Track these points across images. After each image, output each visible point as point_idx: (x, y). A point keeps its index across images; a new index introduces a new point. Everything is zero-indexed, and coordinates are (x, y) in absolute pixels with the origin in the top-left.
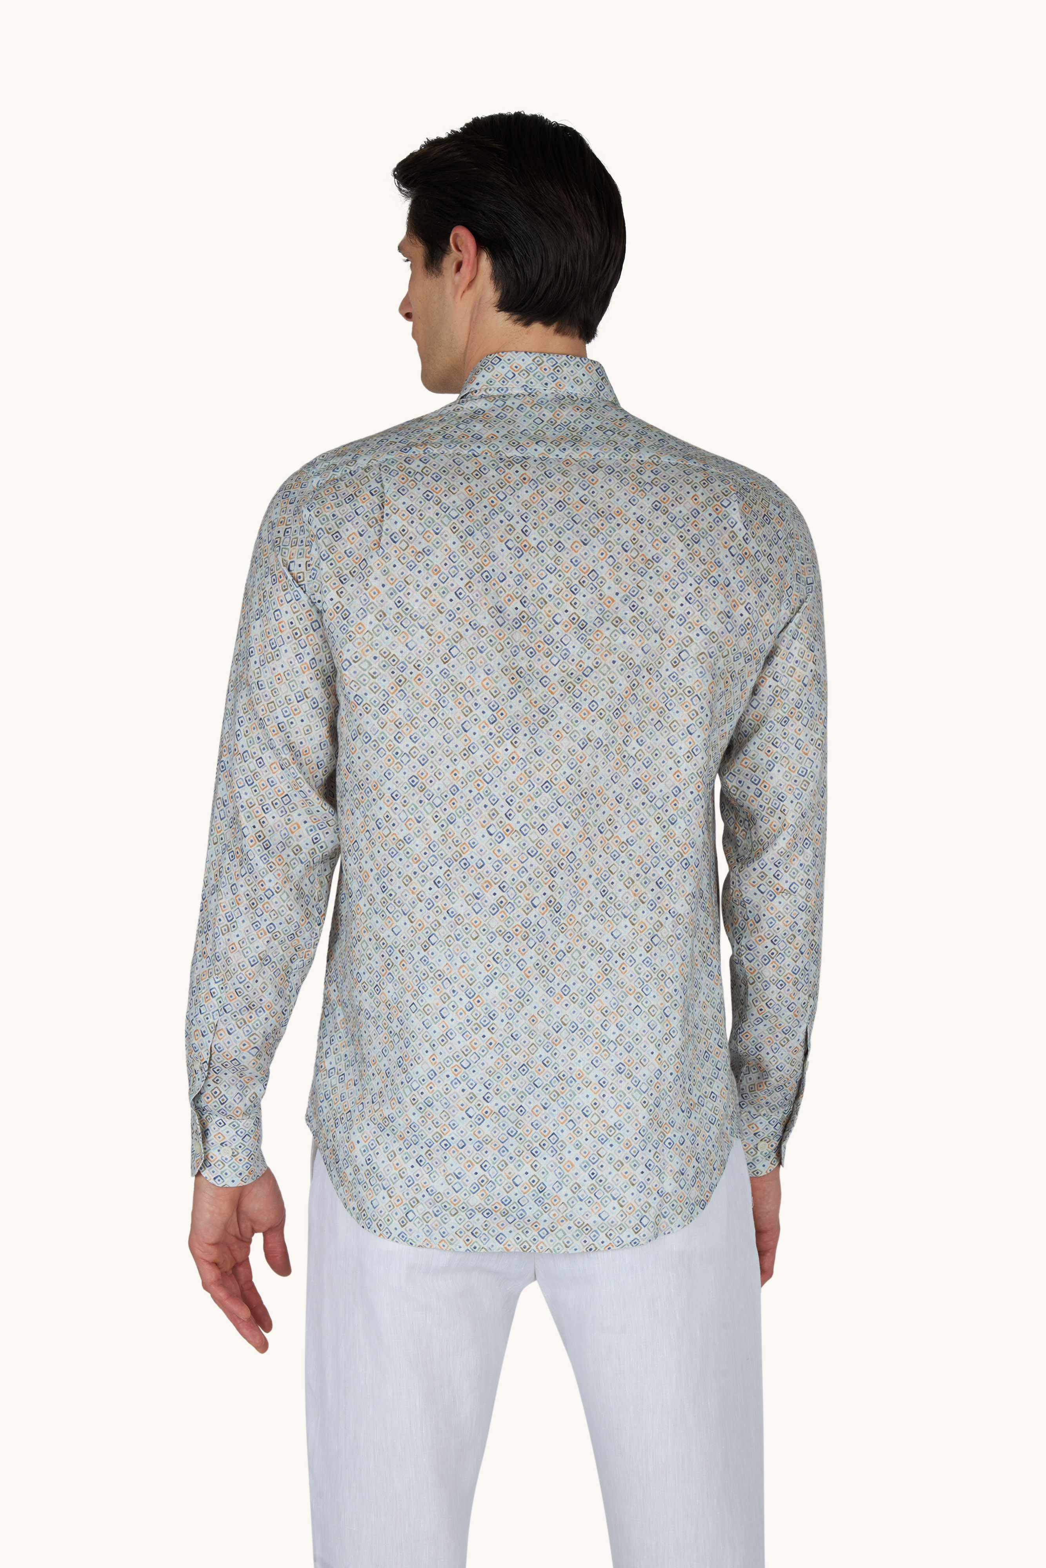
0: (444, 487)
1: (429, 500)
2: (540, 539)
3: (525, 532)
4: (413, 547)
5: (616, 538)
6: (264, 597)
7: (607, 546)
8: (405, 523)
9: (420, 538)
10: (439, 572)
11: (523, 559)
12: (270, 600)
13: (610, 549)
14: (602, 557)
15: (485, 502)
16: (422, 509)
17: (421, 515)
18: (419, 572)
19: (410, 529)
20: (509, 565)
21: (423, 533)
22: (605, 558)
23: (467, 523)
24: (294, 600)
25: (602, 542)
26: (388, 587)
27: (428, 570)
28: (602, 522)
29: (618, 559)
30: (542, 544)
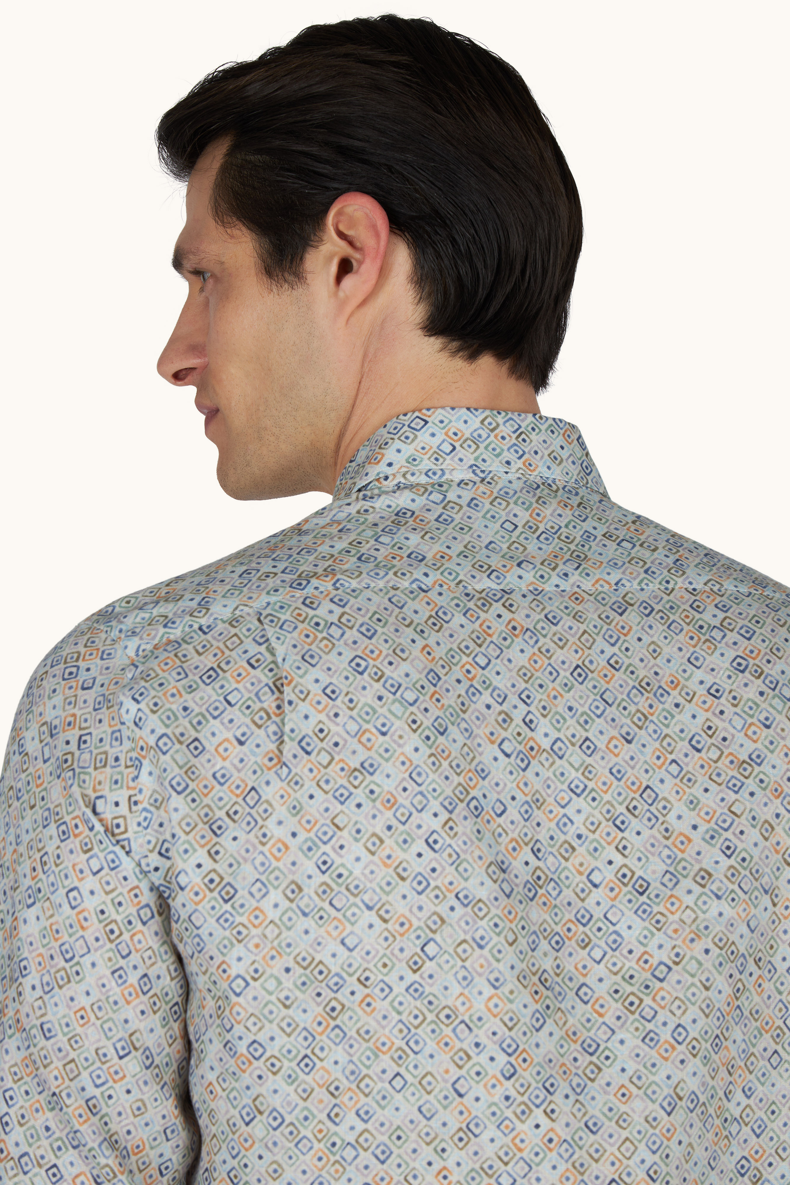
0: (385, 649)
1: (361, 673)
2: (554, 735)
3: (529, 724)
4: (342, 760)
5: (677, 729)
6: (43, 864)
7: (665, 743)
8: (323, 717)
9: (353, 744)
10: (393, 805)
11: (530, 773)
12: (57, 870)
13: (670, 749)
14: (659, 763)
15: (457, 673)
16: (351, 689)
17: (351, 701)
18: (359, 806)
19: (334, 728)
20: (510, 786)
21: (359, 734)
22: (663, 764)
23: (435, 712)
24: (106, 870)
25: (655, 736)
26: (302, 836)
27: (374, 801)
28: (649, 701)
29: (687, 765)
30: (559, 744)
